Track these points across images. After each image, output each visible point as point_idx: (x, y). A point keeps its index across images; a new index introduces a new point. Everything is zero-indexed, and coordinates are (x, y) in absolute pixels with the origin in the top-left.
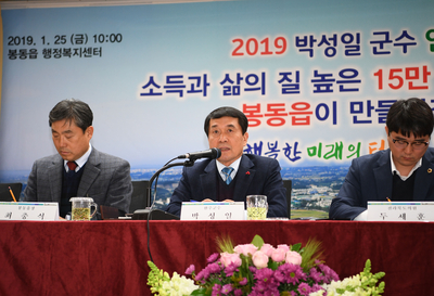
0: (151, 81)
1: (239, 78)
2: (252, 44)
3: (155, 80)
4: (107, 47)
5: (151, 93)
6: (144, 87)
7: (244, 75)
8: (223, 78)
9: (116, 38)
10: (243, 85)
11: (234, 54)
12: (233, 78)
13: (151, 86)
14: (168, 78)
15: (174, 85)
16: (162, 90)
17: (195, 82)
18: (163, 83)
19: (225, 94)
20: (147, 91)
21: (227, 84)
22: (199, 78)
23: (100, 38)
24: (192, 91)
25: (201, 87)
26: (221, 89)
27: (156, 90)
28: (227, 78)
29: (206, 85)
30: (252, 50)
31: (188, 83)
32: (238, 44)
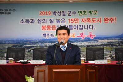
0: (22, 20)
1: (41, 20)
2: (44, 13)
3: (23, 20)
4: (12, 12)
5: (22, 23)
6: (21, 21)
7: (42, 19)
8: (38, 20)
9: (14, 10)
10: (42, 21)
11: (40, 15)
12: (40, 20)
13: (22, 21)
14: (26, 19)
15: (27, 21)
16: (25, 22)
17: (32, 20)
18: (25, 20)
19: (38, 23)
20: (21, 22)
21: (39, 21)
22: (33, 20)
23: (10, 10)
24: (31, 22)
25: (33, 22)
26: (37, 22)
27: (23, 22)
28: (39, 20)
29: (34, 21)
30: (44, 14)
31: (30, 21)
32: (41, 12)
